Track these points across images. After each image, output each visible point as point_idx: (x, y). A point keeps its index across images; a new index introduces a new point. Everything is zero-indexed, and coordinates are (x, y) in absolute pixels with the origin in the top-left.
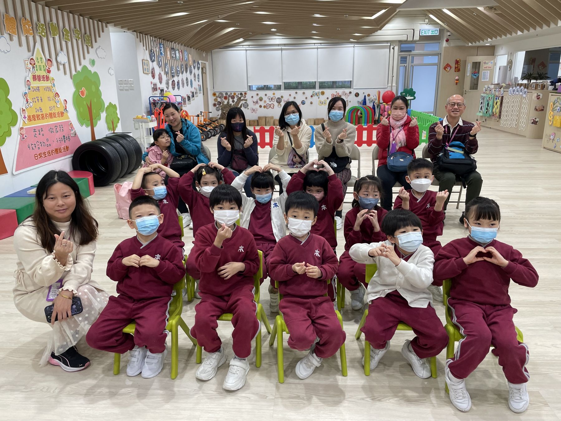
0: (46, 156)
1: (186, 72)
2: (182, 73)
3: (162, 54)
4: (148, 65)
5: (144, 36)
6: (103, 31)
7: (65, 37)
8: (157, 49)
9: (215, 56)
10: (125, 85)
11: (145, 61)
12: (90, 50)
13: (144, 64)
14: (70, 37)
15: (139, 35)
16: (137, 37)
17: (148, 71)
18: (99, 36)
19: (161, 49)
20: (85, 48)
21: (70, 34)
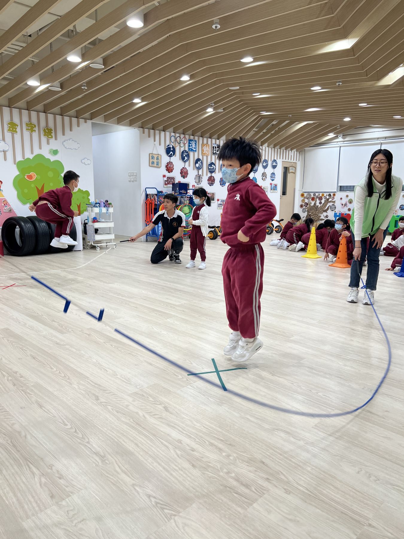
3: (192, 150)
4: (160, 159)
5: (157, 132)
6: (78, 126)
7: (10, 129)
8: (182, 145)
9: (307, 155)
10: (132, 177)
11: (153, 155)
12: (52, 141)
13: (151, 158)
14: (18, 129)
15: (146, 131)
16: (144, 133)
17: (157, 165)
18: (71, 130)
19: (191, 145)
20: (44, 139)
21: (19, 127)
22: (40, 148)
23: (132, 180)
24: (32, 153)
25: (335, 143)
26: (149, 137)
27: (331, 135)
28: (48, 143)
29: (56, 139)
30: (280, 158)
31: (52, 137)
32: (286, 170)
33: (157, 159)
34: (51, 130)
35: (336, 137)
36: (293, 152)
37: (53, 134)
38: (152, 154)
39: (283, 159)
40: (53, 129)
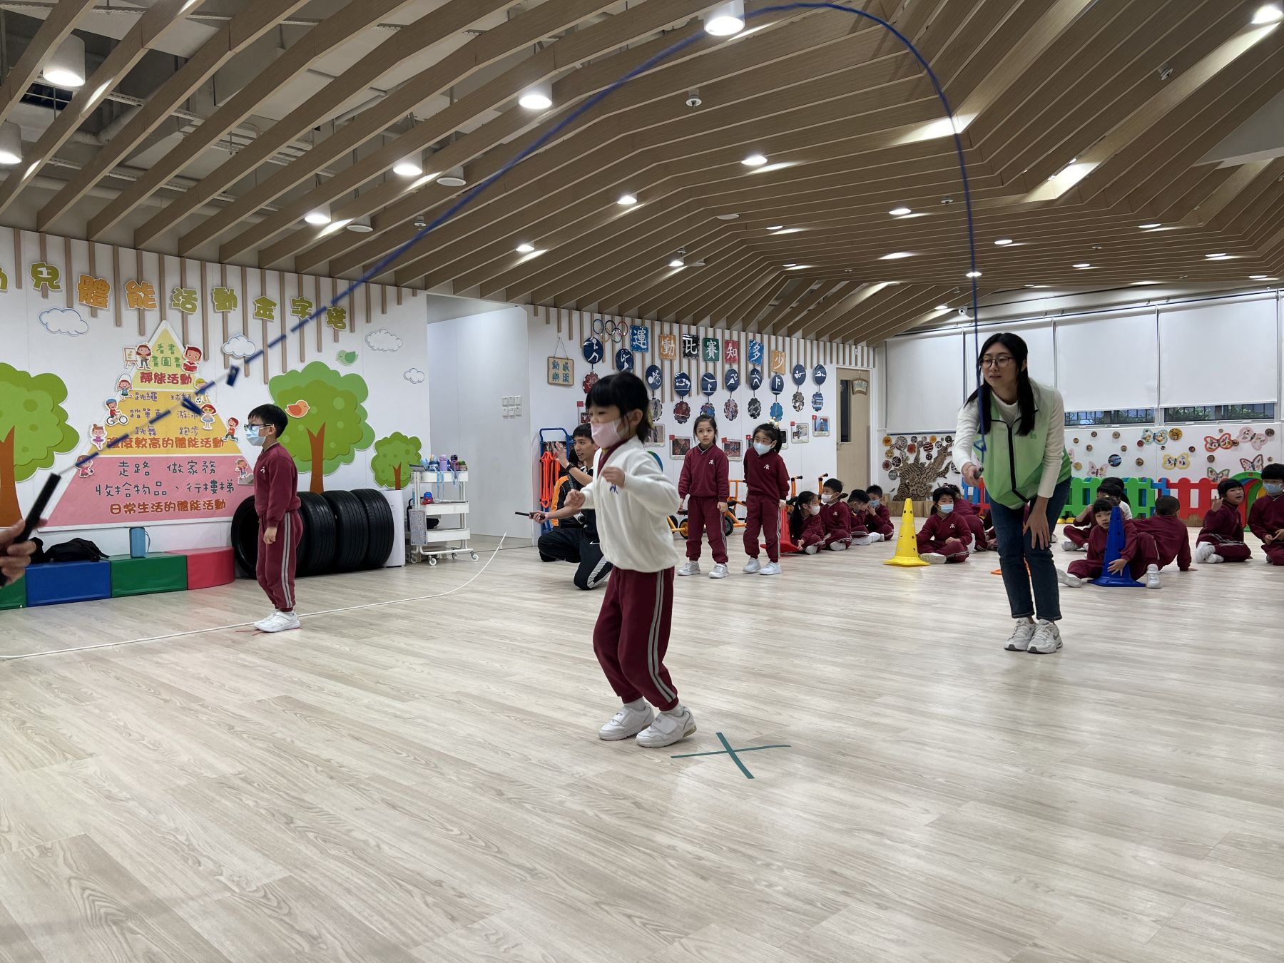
0: (145, 511)
1: (755, 387)
2: (732, 388)
3: (638, 348)
4: (570, 368)
5: (564, 312)
6: (399, 302)
7: (259, 312)
8: (618, 338)
9: (894, 354)
10: (510, 408)
11: (557, 360)
12: (344, 334)
13: (551, 366)
14: (276, 313)
15: (541, 310)
16: (536, 314)
17: (565, 380)
18: (384, 311)
19: (635, 337)
20: (327, 331)
21: (278, 307)
22: (319, 349)
23: (511, 413)
24: (302, 360)
25: (953, 326)
26: (548, 322)
27: (942, 310)
28: (336, 339)
29: (352, 330)
30: (831, 362)
31: (344, 327)
32: (846, 389)
33: (565, 368)
34: (343, 311)
35: (954, 313)
36: (859, 348)
37: (347, 321)
38: (554, 357)
39: (838, 363)
40: (347, 310)
